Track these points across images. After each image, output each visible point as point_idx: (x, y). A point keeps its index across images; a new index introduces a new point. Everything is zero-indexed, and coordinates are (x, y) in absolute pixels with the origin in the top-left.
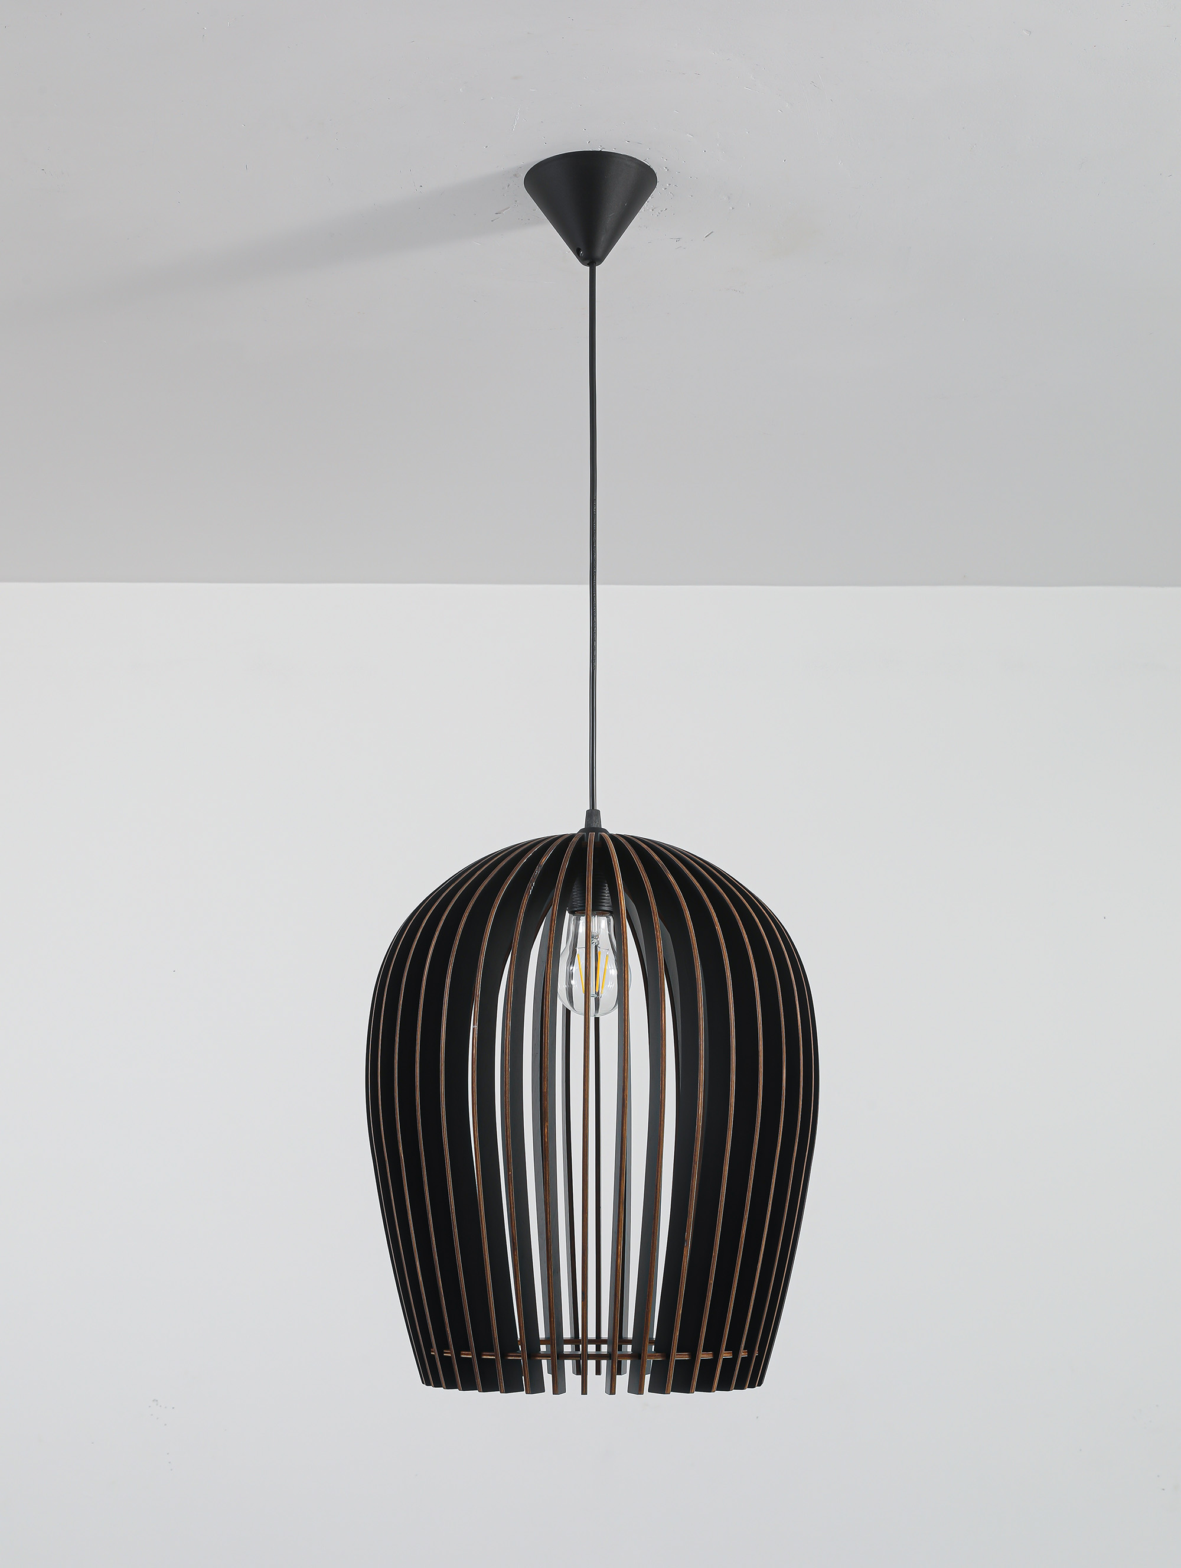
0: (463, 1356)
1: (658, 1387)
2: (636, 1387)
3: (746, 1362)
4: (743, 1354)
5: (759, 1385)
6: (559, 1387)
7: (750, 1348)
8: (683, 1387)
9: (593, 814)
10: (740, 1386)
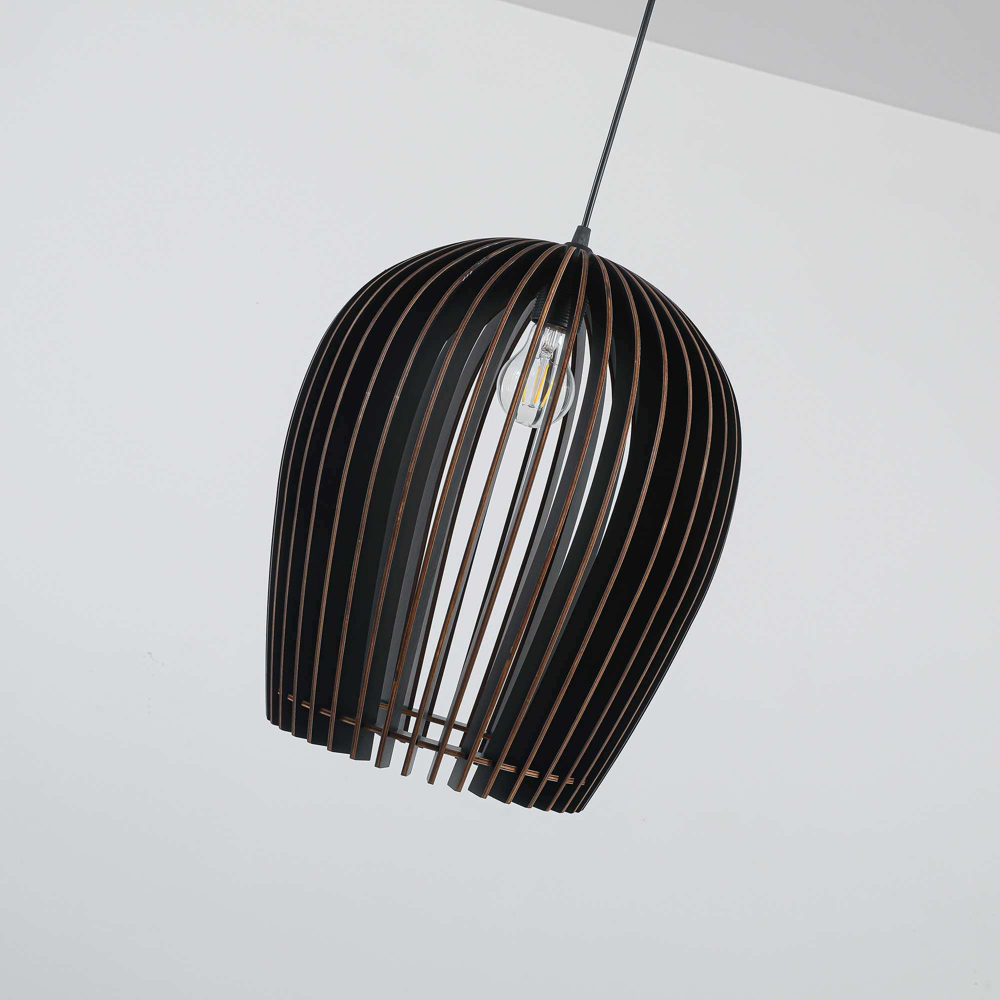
0: (303, 705)
1: (478, 788)
2: (456, 783)
3: (569, 789)
4: (569, 781)
5: (578, 811)
6: (382, 761)
7: (577, 777)
8: (502, 796)
9: (583, 232)
10: (558, 809)
